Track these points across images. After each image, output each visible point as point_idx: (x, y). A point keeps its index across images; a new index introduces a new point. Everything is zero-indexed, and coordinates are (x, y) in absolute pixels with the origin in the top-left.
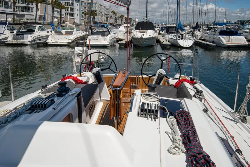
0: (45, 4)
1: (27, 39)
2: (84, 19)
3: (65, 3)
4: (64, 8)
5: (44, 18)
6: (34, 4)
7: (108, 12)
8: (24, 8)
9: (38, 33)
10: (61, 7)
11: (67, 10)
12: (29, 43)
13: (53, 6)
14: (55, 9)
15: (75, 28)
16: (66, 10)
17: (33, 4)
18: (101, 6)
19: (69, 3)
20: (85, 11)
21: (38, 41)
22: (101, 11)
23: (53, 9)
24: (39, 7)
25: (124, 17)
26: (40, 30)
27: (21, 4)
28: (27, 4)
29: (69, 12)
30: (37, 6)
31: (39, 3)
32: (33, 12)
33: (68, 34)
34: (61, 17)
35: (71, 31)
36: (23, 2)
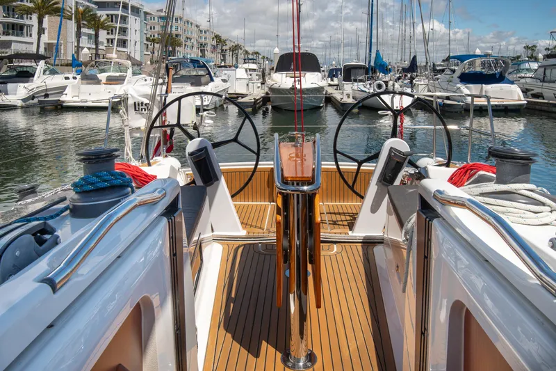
0: (59, 18)
1: (15, 94)
2: (150, 53)
3: (108, 15)
4: (104, 28)
5: (57, 49)
6: (35, 17)
7: (206, 38)
8: (10, 27)
9: (42, 80)
10: (97, 25)
11: (112, 33)
12: (19, 103)
13: (78, 22)
14: (84, 30)
15: (131, 69)
16: (108, 33)
17: (31, 18)
18: (190, 24)
19: (117, 16)
20: (154, 36)
21: (42, 99)
22: (189, 35)
23: (79, 28)
24: (46, 24)
25: (241, 49)
26: (48, 72)
27: (4, 17)
28: (18, 18)
29: (117, 37)
30: (40, 22)
31: (47, 16)
32: (31, 35)
33: (114, 83)
34: (97, 49)
35: (120, 76)
36: (8, 14)
